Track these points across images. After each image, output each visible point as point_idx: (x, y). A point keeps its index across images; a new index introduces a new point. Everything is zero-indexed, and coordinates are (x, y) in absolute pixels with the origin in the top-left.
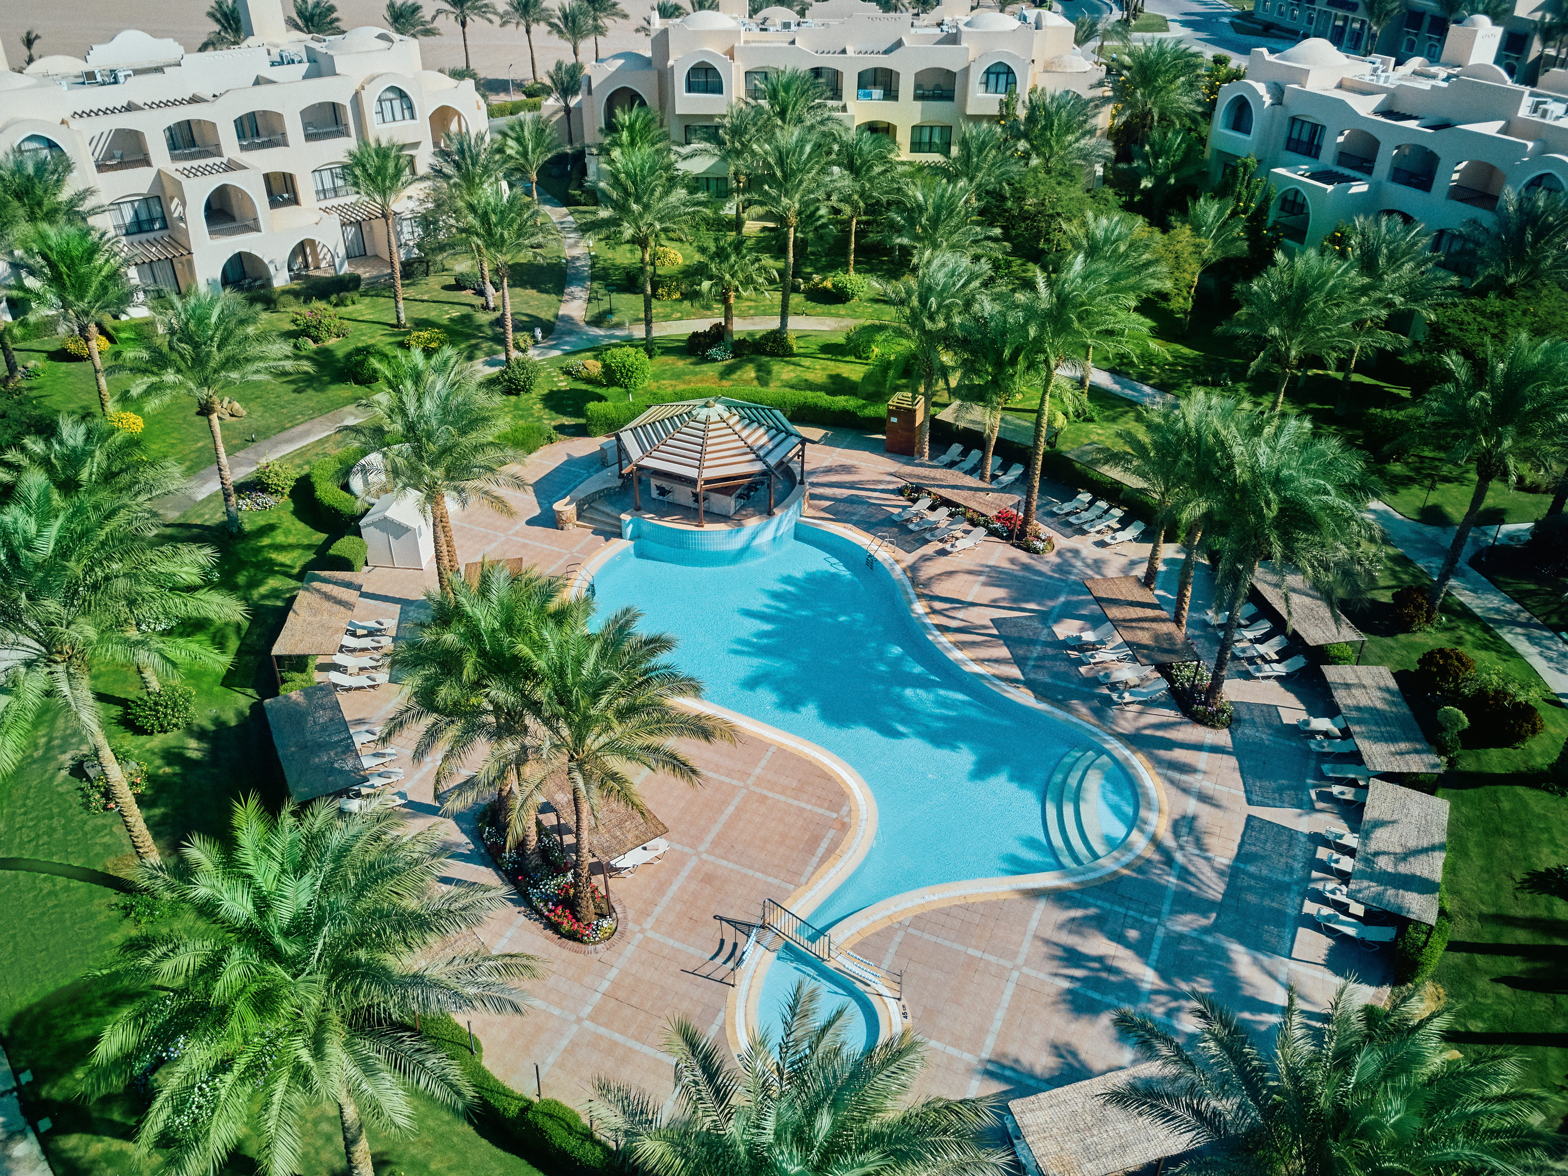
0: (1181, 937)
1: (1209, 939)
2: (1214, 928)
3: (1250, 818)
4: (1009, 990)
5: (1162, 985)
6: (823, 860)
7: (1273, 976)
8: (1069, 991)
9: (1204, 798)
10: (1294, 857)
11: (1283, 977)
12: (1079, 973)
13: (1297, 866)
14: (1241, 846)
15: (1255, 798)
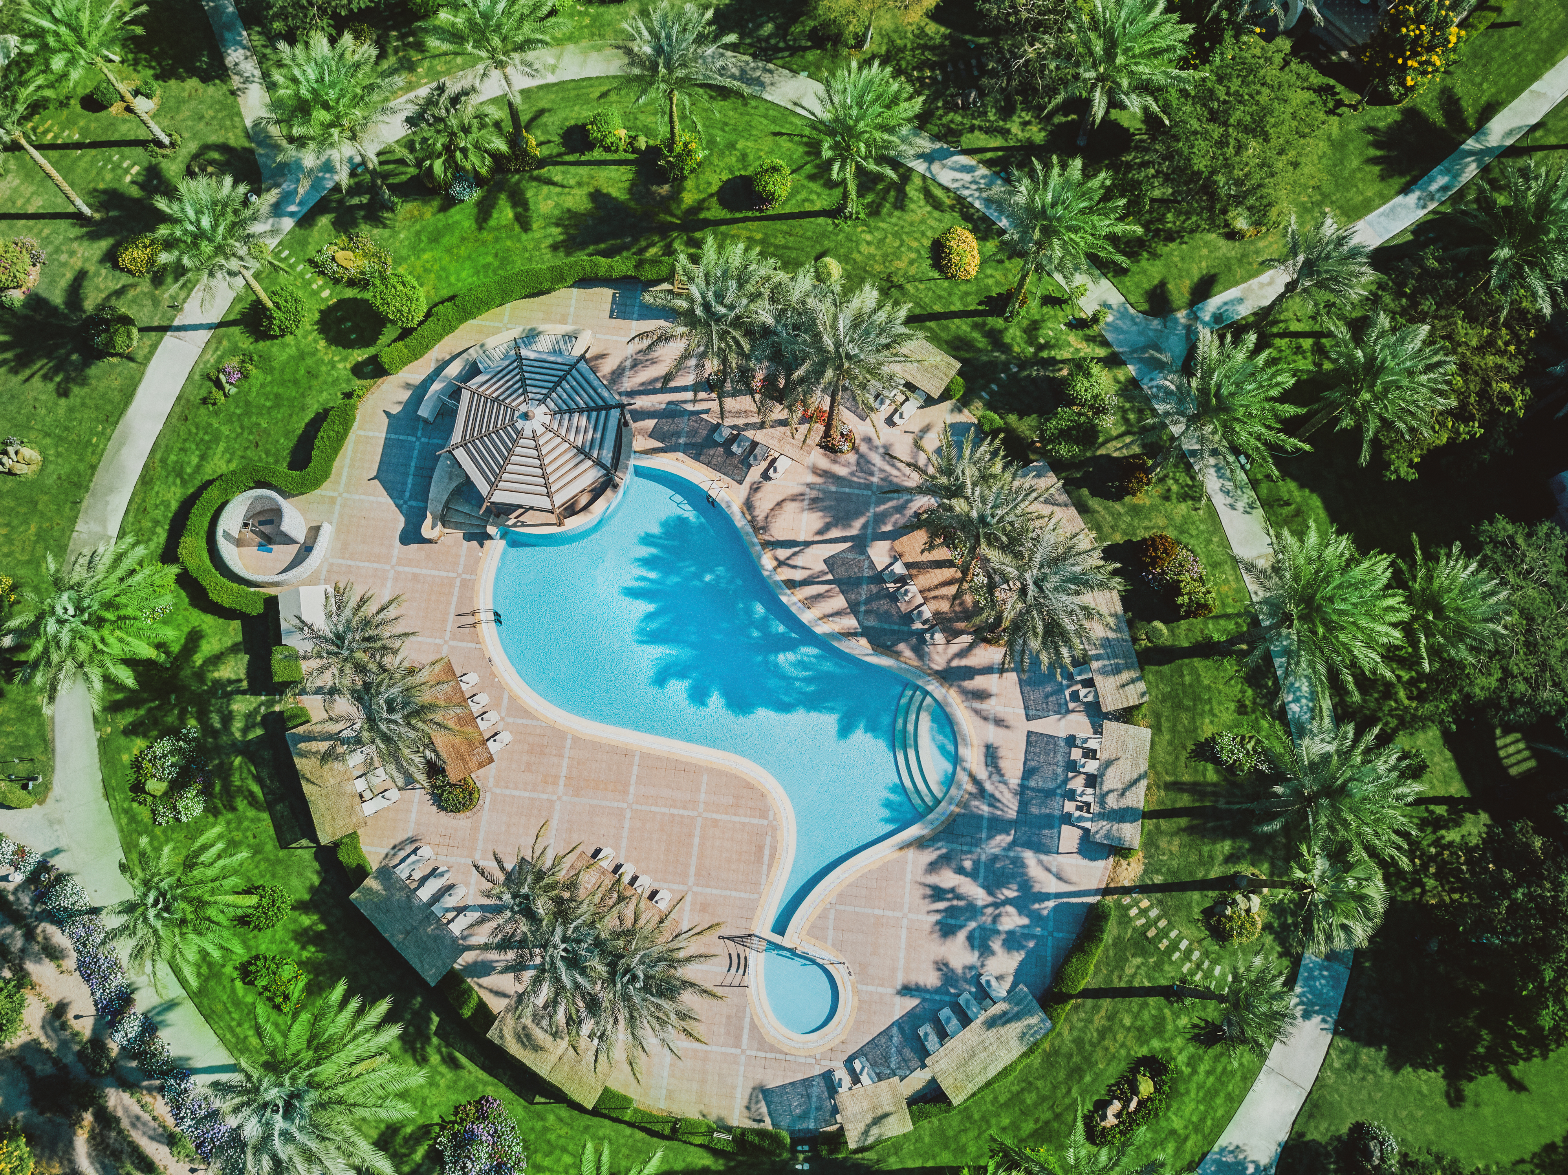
0: (995, 858)
1: (1012, 854)
2: (1014, 843)
3: (1030, 734)
4: (904, 933)
5: (990, 899)
6: (770, 866)
7: (1049, 870)
8: (938, 923)
9: (999, 722)
10: (1056, 764)
11: (1054, 870)
12: (942, 905)
13: (1060, 770)
14: (1025, 763)
15: (1031, 713)
